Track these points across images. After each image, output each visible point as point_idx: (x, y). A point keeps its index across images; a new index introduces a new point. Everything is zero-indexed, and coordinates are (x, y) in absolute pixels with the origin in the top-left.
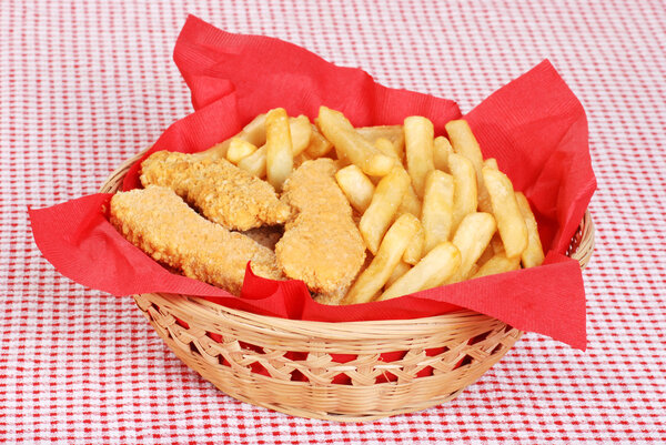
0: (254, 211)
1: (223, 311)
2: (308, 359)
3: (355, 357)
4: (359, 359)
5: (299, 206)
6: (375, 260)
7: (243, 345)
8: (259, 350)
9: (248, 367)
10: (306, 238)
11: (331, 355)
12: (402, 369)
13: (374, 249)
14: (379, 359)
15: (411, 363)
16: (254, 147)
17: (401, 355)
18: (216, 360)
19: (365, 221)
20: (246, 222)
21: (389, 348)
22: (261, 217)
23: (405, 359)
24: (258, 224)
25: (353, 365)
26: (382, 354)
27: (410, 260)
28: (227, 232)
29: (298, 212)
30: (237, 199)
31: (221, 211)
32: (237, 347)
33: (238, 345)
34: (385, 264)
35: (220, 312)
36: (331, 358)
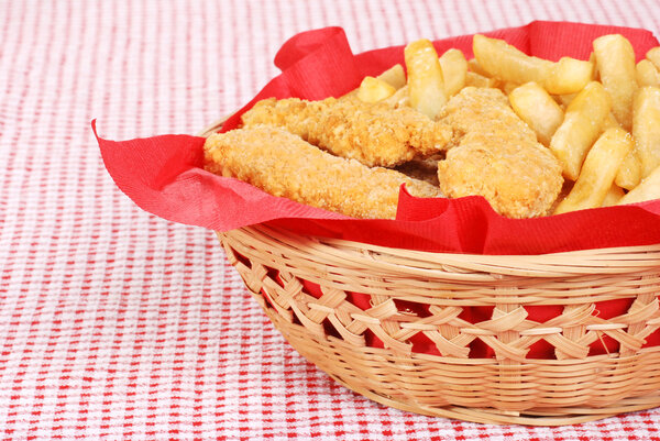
0: (402, 136)
1: (371, 252)
2: (493, 318)
3: (560, 309)
4: (566, 314)
5: (464, 127)
6: (576, 186)
7: (401, 305)
8: (424, 311)
9: (407, 342)
12: (626, 330)
13: (573, 172)
14: (594, 314)
15: (639, 319)
16: (393, 88)
17: (622, 306)
18: (361, 340)
20: (394, 154)
21: (607, 294)
22: (412, 143)
23: (631, 312)
24: (409, 156)
25: (557, 325)
26: (598, 304)
27: (624, 184)
28: (367, 169)
29: (462, 134)
30: (378, 125)
31: (357, 140)
32: (392, 309)
33: (393, 304)
34: (592, 188)
35: (367, 254)
36: (526, 314)
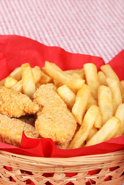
0: (22, 108)
1: (12, 156)
2: (54, 176)
3: (76, 174)
4: (78, 175)
5: (43, 104)
6: (81, 127)
7: (22, 171)
8: (30, 173)
9: (24, 182)
10: (49, 118)
11: (65, 173)
12: (98, 178)
13: (80, 122)
14: (88, 174)
15: (103, 175)
16: (16, 81)
17: (98, 171)
18: (8, 179)
19: (75, 110)
20: (19, 114)
21: (92, 168)
22: (25, 110)
23: (100, 173)
24: (24, 114)
25: (75, 178)
26: (89, 172)
27: (98, 126)
28: (10, 119)
29: (42, 107)
30: (13, 103)
31: (6, 109)
32: (19, 173)
33: (19, 171)
34: (86, 129)
36: (65, 175)
